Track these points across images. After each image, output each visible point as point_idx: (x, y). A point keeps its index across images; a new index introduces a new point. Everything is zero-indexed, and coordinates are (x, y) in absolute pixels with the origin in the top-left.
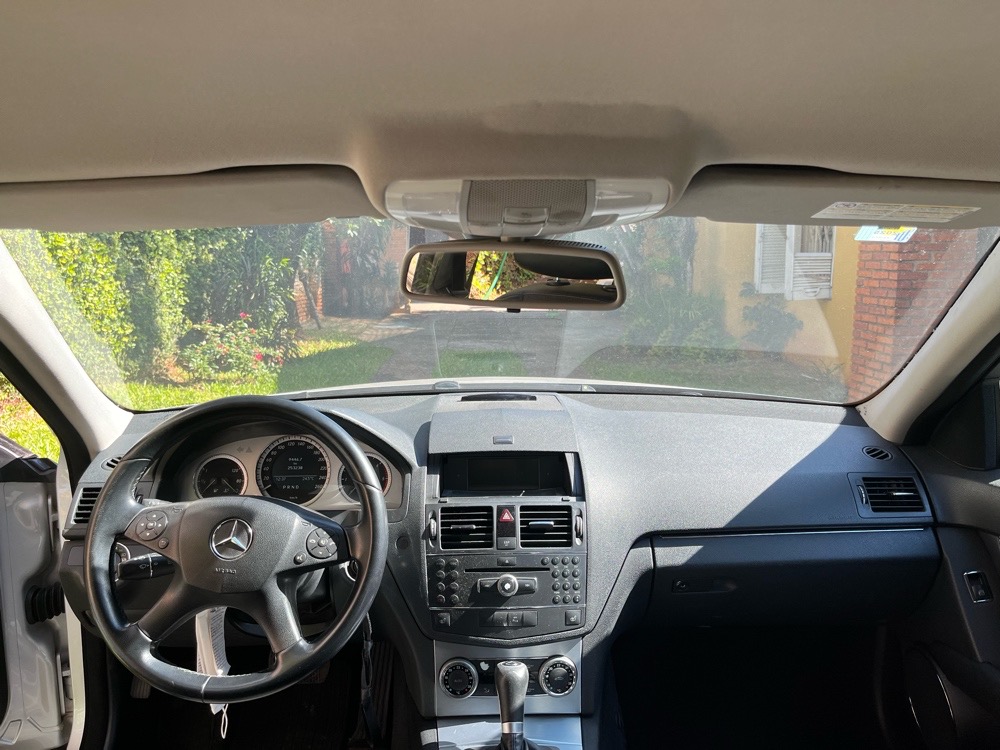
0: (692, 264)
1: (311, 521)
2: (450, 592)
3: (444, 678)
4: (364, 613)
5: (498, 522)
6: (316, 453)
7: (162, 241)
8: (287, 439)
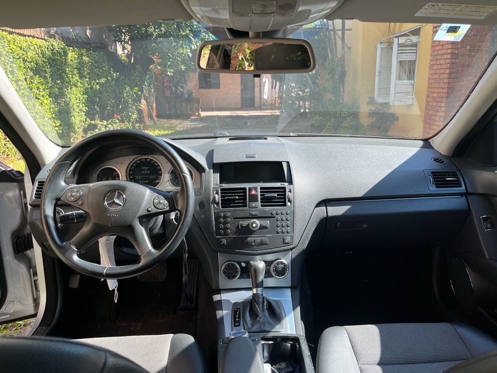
0: (343, 88)
1: (155, 192)
2: (226, 229)
3: (223, 270)
4: (183, 237)
5: (249, 195)
6: (156, 164)
7: (72, 77)
8: (141, 158)
